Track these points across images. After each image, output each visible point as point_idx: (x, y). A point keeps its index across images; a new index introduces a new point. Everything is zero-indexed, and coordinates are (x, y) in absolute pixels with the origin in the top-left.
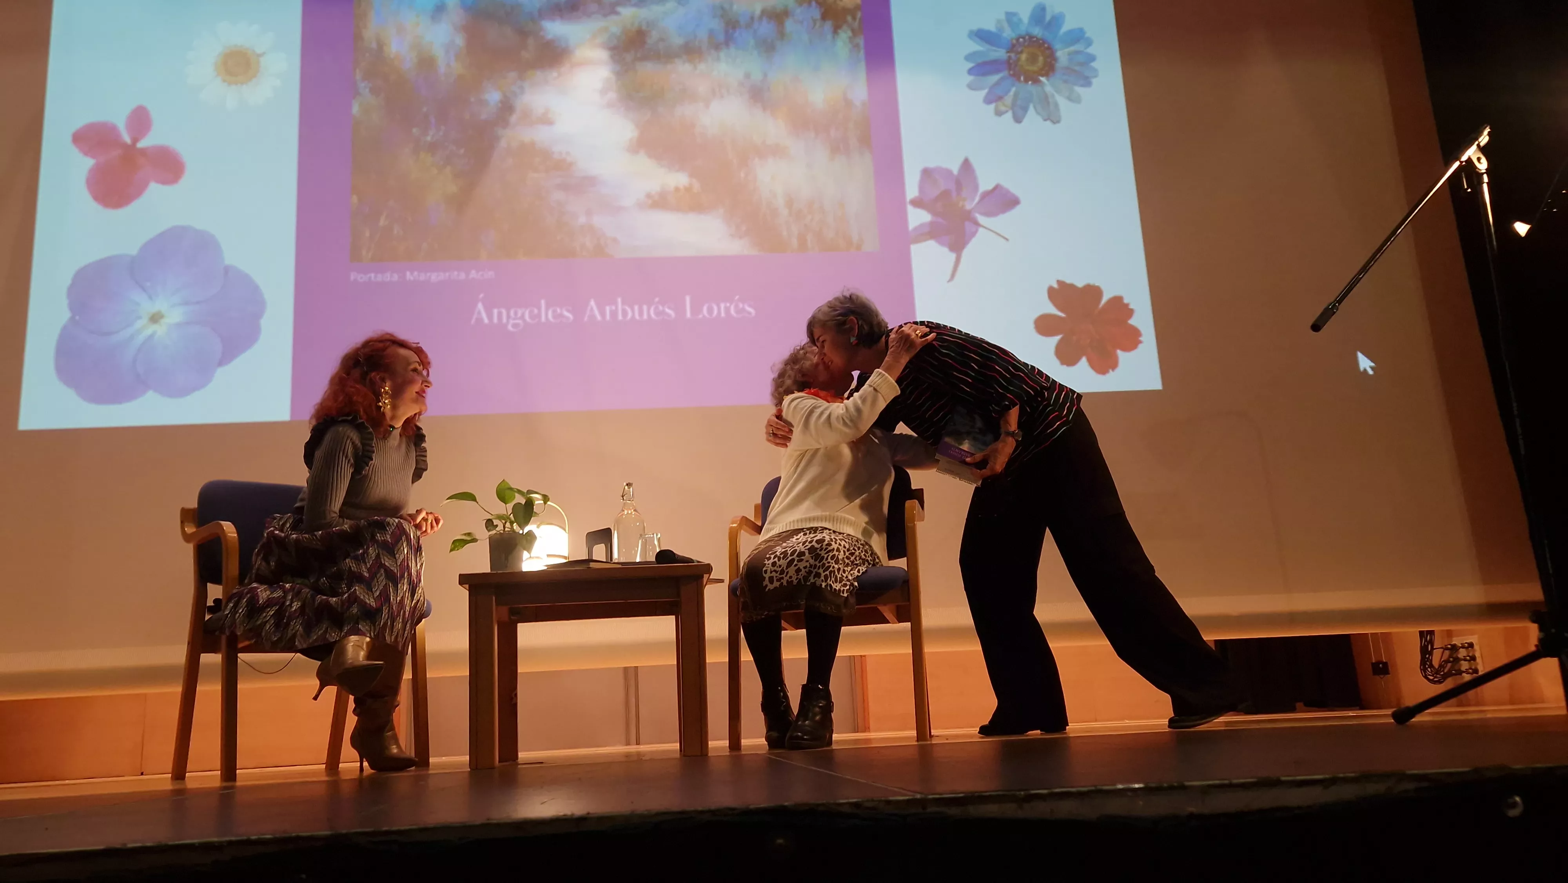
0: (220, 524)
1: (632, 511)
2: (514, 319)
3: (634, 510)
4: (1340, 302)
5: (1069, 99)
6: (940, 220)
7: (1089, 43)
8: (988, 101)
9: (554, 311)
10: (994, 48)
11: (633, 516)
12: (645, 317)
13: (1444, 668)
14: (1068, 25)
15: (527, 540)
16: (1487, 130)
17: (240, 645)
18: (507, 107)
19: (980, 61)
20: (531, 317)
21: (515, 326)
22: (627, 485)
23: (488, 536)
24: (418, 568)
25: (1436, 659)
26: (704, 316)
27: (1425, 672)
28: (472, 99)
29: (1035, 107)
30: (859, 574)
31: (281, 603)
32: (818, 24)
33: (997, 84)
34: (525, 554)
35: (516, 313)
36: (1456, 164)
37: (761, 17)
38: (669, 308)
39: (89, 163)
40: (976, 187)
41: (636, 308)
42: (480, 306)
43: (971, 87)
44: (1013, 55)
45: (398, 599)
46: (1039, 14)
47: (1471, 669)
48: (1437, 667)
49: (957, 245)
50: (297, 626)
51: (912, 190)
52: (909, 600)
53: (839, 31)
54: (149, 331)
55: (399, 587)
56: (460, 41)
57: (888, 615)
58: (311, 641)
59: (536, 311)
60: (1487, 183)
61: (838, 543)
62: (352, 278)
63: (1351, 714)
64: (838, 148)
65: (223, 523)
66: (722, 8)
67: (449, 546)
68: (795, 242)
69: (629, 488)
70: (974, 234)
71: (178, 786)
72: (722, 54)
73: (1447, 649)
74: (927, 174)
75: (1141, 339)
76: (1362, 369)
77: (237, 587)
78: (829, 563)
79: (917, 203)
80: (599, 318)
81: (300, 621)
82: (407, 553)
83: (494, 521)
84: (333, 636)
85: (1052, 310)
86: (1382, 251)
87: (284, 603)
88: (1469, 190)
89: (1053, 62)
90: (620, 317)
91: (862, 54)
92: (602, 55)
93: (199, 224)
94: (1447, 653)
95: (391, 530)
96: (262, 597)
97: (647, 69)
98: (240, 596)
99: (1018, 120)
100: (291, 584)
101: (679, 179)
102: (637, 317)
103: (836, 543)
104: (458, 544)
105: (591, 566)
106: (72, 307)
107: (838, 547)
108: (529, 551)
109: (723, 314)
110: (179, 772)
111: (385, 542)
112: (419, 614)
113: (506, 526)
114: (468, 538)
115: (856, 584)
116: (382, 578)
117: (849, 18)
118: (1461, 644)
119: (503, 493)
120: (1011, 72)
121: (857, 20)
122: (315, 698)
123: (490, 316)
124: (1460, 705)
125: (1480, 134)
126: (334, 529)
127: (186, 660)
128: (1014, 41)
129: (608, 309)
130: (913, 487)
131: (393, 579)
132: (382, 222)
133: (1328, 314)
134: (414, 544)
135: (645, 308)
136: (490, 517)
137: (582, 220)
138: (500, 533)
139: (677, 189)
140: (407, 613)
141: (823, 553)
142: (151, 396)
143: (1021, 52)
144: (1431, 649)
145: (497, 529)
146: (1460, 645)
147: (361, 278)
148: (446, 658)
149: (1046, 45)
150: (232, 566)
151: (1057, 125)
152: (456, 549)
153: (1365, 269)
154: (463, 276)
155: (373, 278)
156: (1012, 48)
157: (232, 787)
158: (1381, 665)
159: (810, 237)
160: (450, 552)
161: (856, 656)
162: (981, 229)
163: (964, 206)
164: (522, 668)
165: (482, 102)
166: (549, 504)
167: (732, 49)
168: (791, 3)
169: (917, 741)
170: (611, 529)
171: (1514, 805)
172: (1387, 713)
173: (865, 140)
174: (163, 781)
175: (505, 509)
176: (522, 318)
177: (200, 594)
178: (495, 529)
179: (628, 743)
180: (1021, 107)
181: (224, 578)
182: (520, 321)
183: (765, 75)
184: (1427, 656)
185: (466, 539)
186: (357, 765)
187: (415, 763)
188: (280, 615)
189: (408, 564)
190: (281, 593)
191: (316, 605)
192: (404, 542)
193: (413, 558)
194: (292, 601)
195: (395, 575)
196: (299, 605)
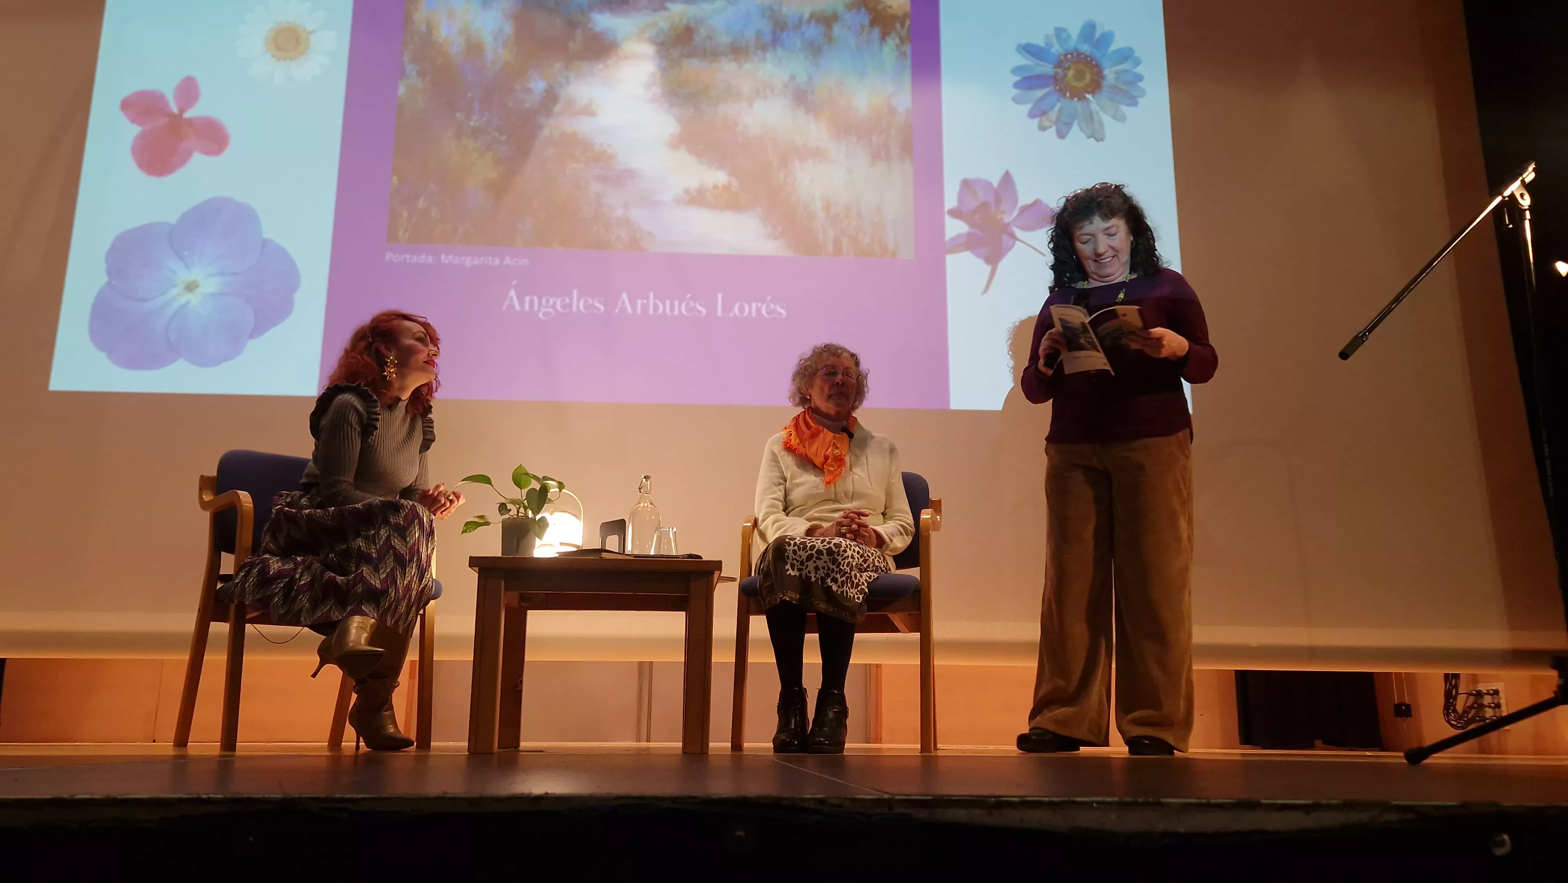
0: (237, 493)
1: (649, 503)
2: (545, 307)
3: (650, 503)
4: (1370, 330)
5: (1114, 117)
6: (977, 232)
7: (1137, 62)
8: (1032, 115)
9: (586, 302)
10: (1042, 63)
11: (649, 509)
12: (676, 312)
13: (1468, 714)
14: (1116, 45)
15: (539, 526)
16: (1531, 168)
17: (248, 616)
18: (551, 97)
19: (1028, 74)
20: (562, 307)
21: (545, 314)
22: (645, 477)
23: (501, 520)
24: (429, 552)
25: (1460, 704)
26: (735, 315)
27: (1448, 717)
28: (518, 87)
29: (1079, 124)
30: (870, 581)
31: (291, 574)
32: (866, 30)
33: (1041, 99)
34: (537, 540)
35: (548, 302)
36: (1499, 199)
37: (809, 21)
38: (700, 305)
39: (135, 130)
40: (1015, 201)
41: (668, 303)
42: (512, 292)
43: (1016, 100)
44: (1060, 71)
45: (405, 582)
46: (1089, 29)
47: (1495, 716)
48: (1461, 713)
49: (993, 259)
50: (304, 601)
51: (951, 200)
52: (919, 609)
53: (887, 38)
54: (183, 300)
55: (407, 570)
56: (509, 29)
57: (898, 623)
58: (315, 618)
59: (568, 301)
60: (1529, 219)
61: (852, 550)
62: (387, 258)
63: (1368, 753)
64: (879, 154)
65: (240, 492)
66: (772, 10)
67: (461, 527)
68: (830, 246)
69: (646, 481)
70: (1010, 248)
71: (180, 752)
72: (769, 56)
73: (1472, 694)
74: (967, 185)
77: (249, 557)
79: (955, 213)
80: (630, 311)
81: (307, 595)
82: (419, 537)
83: (507, 505)
84: (336, 616)
86: (1416, 282)
87: (294, 575)
88: (1511, 226)
89: (1100, 80)
90: (651, 312)
91: (908, 61)
92: (648, 49)
93: (239, 196)
94: (1472, 698)
95: (405, 513)
96: (274, 568)
97: (693, 66)
98: (252, 565)
99: (1061, 135)
100: (302, 558)
101: (719, 177)
102: (668, 311)
103: (850, 550)
104: (470, 526)
105: (602, 556)
106: (109, 272)
107: (852, 554)
108: (541, 538)
109: (754, 314)
110: (182, 739)
111: (397, 525)
112: (425, 596)
113: (520, 511)
114: (481, 521)
115: (868, 591)
116: (390, 562)
117: (898, 26)
118: (1487, 690)
119: (519, 479)
120: (1057, 88)
121: (906, 28)
122: (314, 676)
123: (521, 303)
124: (1483, 750)
125: (1525, 169)
126: (347, 507)
127: (195, 628)
128: (1062, 57)
129: (639, 302)
130: (932, 497)
131: (402, 562)
132: (421, 204)
133: (1357, 342)
134: (426, 528)
135: (676, 303)
136: (504, 501)
137: (619, 212)
138: (514, 518)
139: (715, 187)
140: (413, 597)
142: (180, 364)
143: (1068, 69)
144: (1455, 694)
145: (510, 513)
146: (1486, 692)
147: (397, 258)
148: (453, 641)
149: (1094, 63)
150: (245, 536)
151: (1101, 143)
152: (468, 531)
153: (1398, 299)
154: (497, 262)
155: (408, 260)
156: (1060, 63)
157: (233, 756)
158: (1403, 707)
159: (845, 241)
160: (462, 534)
161: (870, 664)
162: (1017, 243)
163: (1002, 219)
164: (530, 656)
165: (529, 91)
166: (564, 492)
167: (779, 50)
168: (840, 8)
169: (921, 752)
170: (626, 520)
171: (1502, 843)
172: (1402, 754)
173: (907, 148)
174: (166, 747)
175: (520, 494)
176: (554, 306)
177: (214, 563)
178: (508, 513)
179: (638, 740)
180: (1065, 124)
181: (237, 547)
182: (551, 310)
183: (811, 78)
184: (1451, 700)
185: (478, 522)
186: (355, 744)
187: (415, 744)
188: (289, 588)
189: (418, 548)
190: (293, 565)
191: (324, 581)
192: (417, 525)
193: (424, 542)
194: (302, 575)
195: (404, 558)
196: (308, 580)
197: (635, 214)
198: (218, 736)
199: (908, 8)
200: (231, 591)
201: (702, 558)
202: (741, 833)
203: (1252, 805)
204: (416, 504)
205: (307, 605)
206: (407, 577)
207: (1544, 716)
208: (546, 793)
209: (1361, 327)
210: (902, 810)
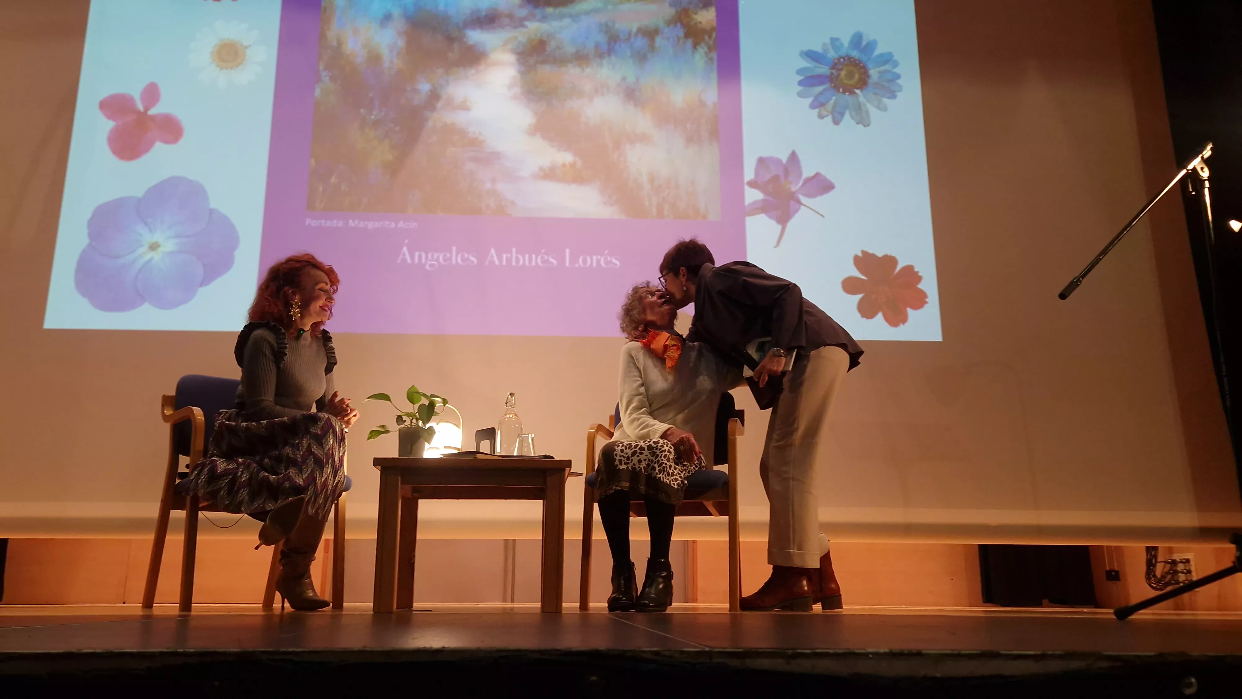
0: (191, 409)
1: (513, 415)
2: (431, 261)
3: (515, 415)
4: (1083, 276)
5: (878, 108)
6: (770, 198)
7: (896, 64)
8: (813, 106)
9: (462, 256)
10: (821, 66)
11: (514, 419)
12: (534, 264)
13: (1166, 578)
14: (878, 51)
15: (428, 433)
16: (1210, 146)
17: (201, 505)
18: (434, 96)
19: (809, 75)
20: (445, 260)
21: (431, 266)
22: (510, 394)
23: (398, 429)
24: (341, 455)
25: (1159, 570)
26: (579, 265)
27: (1149, 581)
28: (408, 89)
29: (850, 113)
30: (689, 475)
31: (234, 472)
32: (681, 42)
33: (821, 93)
34: (427, 445)
35: (433, 256)
36: (1184, 172)
37: (637, 34)
38: (553, 258)
39: (110, 124)
40: (800, 174)
41: (527, 256)
42: (405, 249)
43: (800, 95)
44: (834, 71)
45: (323, 480)
46: (857, 40)
47: (1187, 580)
48: (1159, 578)
49: (783, 219)
50: (244, 494)
51: (749, 174)
52: (728, 497)
53: (698, 47)
54: (148, 257)
55: (324, 470)
56: (401, 43)
57: (711, 509)
59: (448, 255)
60: (1208, 188)
62: (307, 223)
63: (1085, 610)
64: (692, 139)
65: (194, 408)
66: (607, 26)
67: (368, 435)
68: (654, 210)
69: (512, 397)
70: (796, 211)
71: (147, 612)
72: (605, 62)
73: (1169, 563)
74: (761, 161)
75: (927, 300)
77: (201, 459)
78: (662, 460)
79: (753, 184)
80: (497, 263)
81: (247, 490)
82: (333, 443)
83: (403, 417)
85: (856, 273)
86: (1119, 238)
87: (237, 473)
88: (1194, 193)
89: (866, 78)
90: (514, 263)
91: (715, 66)
92: (510, 58)
93: (192, 176)
94: (1168, 566)
95: (321, 424)
96: (221, 468)
97: (546, 70)
98: (203, 465)
99: (836, 122)
100: (242, 460)
101: (566, 157)
102: (527, 263)
104: (374, 434)
105: (477, 457)
106: (90, 236)
108: (429, 443)
109: (595, 264)
110: (148, 602)
111: (316, 434)
112: (339, 490)
113: (413, 422)
114: (383, 430)
115: (686, 482)
116: (311, 461)
117: (706, 38)
118: (1180, 559)
119: (412, 396)
120: (833, 85)
121: (713, 39)
123: (412, 257)
124: (1177, 607)
125: (1204, 148)
126: (276, 420)
127: (159, 515)
128: (836, 61)
129: (505, 256)
130: (737, 408)
131: (320, 464)
132: (333, 180)
133: (1073, 286)
134: (339, 436)
135: (534, 256)
136: (400, 414)
137: (488, 186)
138: (408, 427)
139: (564, 165)
140: (329, 491)
141: (658, 452)
142: (146, 308)
143: (841, 70)
144: (1155, 563)
146: (1180, 561)
147: (314, 223)
148: (361, 524)
150: (198, 442)
151: (867, 128)
153: (1104, 252)
154: (393, 225)
155: (323, 224)
156: (834, 66)
157: (188, 616)
158: (1113, 573)
159: (666, 207)
160: (368, 440)
161: (688, 541)
162: (802, 207)
163: (790, 188)
164: (421, 536)
165: (416, 91)
166: (447, 407)
167: (613, 58)
168: (661, 24)
169: (730, 611)
170: (496, 429)
171: (1190, 685)
172: (1112, 611)
173: (714, 134)
174: (135, 609)
175: (413, 408)
176: (437, 260)
177: (174, 463)
178: (403, 424)
179: (505, 601)
180: (839, 113)
181: (192, 452)
182: (435, 263)
183: (638, 79)
184: (1152, 568)
185: (380, 430)
186: (281, 604)
187: (331, 604)
188: (233, 481)
189: (333, 452)
190: (236, 465)
191: (259, 479)
192: (331, 434)
193: (337, 447)
194: (242, 473)
195: (322, 461)
196: (247, 477)
197: (501, 187)
198: (178, 599)
199: (714, 24)
200: (188, 485)
201: (554, 458)
202: (594, 678)
203: (994, 655)
204: (330, 417)
205: (247, 498)
206: (324, 475)
207: (1226, 580)
208: (444, 647)
209: (1077, 274)
210: (720, 660)
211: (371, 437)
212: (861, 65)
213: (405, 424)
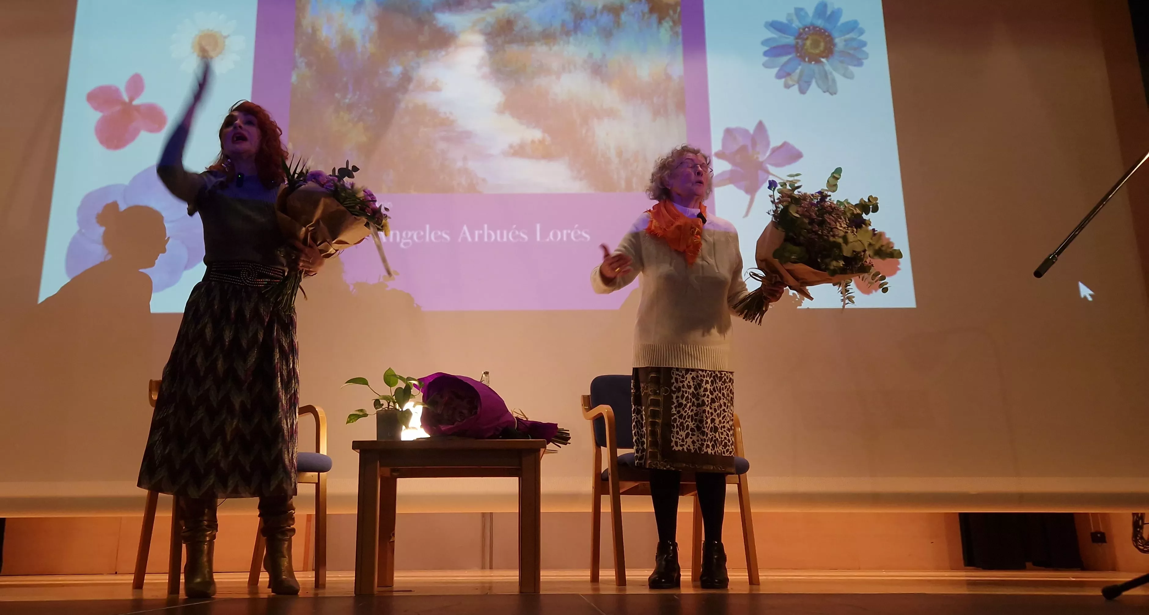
2: (405, 239)
4: (1059, 253)
5: (845, 75)
6: (739, 169)
7: (862, 32)
8: (779, 76)
9: (436, 234)
10: (786, 36)
12: (505, 239)
14: (843, 19)
15: (405, 416)
18: (406, 79)
19: (774, 45)
20: (418, 238)
21: (406, 244)
22: (484, 373)
23: (376, 412)
25: (1146, 532)
26: (550, 239)
27: (1136, 543)
28: (381, 72)
29: (817, 82)
32: (647, 16)
33: (786, 64)
34: (404, 427)
35: (407, 234)
37: (602, 12)
38: (524, 233)
39: (97, 115)
40: (768, 144)
41: (498, 232)
43: (766, 65)
44: (800, 41)
46: (821, 10)
48: (1146, 540)
49: (752, 189)
51: (717, 144)
53: (663, 22)
56: (373, 28)
59: (422, 233)
64: (659, 112)
66: (573, 4)
67: (346, 418)
68: (623, 184)
69: (486, 376)
71: (137, 594)
72: (571, 39)
74: (729, 132)
75: (899, 267)
76: (1082, 296)
79: (719, 155)
80: (470, 239)
83: (381, 400)
89: (832, 47)
90: (486, 240)
91: (680, 37)
92: (478, 39)
97: (514, 50)
99: (802, 91)
101: (536, 134)
102: (499, 239)
104: (353, 418)
106: (80, 222)
108: (407, 425)
109: (565, 238)
110: (139, 583)
113: (390, 404)
114: (361, 414)
117: (671, 12)
119: (389, 378)
120: (798, 55)
121: (677, 12)
128: (801, 30)
129: (477, 232)
133: (1048, 264)
135: (505, 232)
136: (377, 397)
137: (459, 164)
138: (385, 410)
139: (533, 142)
143: (807, 39)
144: (1141, 526)
148: (341, 499)
151: (834, 96)
152: (351, 421)
153: (1081, 227)
156: (799, 35)
158: (1099, 535)
159: (634, 180)
160: (346, 424)
162: (770, 176)
163: (757, 158)
164: (399, 510)
165: (389, 74)
167: (579, 35)
173: (681, 106)
174: (127, 592)
175: (389, 391)
176: (412, 238)
178: (381, 407)
179: (483, 567)
180: (806, 82)
182: (410, 241)
183: (604, 55)
184: (1138, 529)
185: (359, 414)
197: (472, 165)
209: (1051, 251)
211: (350, 420)
212: (827, 34)
213: (383, 407)
